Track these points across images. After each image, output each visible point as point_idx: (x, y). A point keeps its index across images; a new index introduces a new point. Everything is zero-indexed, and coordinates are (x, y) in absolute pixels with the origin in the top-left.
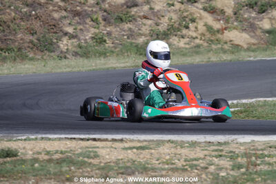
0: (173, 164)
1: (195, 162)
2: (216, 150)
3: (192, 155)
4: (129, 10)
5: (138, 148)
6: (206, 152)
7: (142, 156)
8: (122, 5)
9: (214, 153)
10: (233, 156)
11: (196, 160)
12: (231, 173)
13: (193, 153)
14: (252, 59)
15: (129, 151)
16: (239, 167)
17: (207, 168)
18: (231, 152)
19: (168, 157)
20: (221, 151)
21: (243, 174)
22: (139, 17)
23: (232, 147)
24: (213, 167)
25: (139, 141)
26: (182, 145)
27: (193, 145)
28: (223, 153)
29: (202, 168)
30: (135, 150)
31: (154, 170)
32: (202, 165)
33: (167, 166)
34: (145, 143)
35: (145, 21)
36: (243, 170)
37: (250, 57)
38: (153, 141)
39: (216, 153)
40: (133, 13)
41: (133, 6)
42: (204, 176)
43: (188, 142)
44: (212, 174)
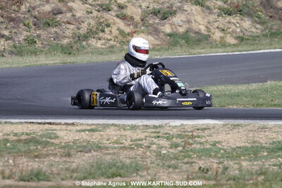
0: (121, 143)
1: (139, 142)
2: (154, 132)
3: (135, 136)
4: (54, 16)
5: (89, 131)
6: (146, 134)
7: (94, 137)
8: (49, 13)
9: (152, 135)
10: (168, 137)
11: (139, 140)
12: (171, 150)
13: (135, 135)
14: (158, 57)
15: (83, 133)
16: (176, 146)
17: (149, 147)
18: (166, 134)
19: (115, 138)
20: (159, 132)
21: (181, 152)
22: (63, 22)
23: (167, 130)
24: (154, 146)
25: (88, 125)
26: (124, 127)
27: (133, 128)
28: (160, 135)
29: (146, 147)
30: (87, 132)
31: (107, 148)
32: (145, 144)
33: (116, 146)
34: (93, 127)
35: (68, 26)
36: (180, 148)
37: (157, 55)
38: (99, 124)
39: (155, 135)
40: (58, 19)
41: (58, 14)
42: (148, 153)
43: (129, 126)
44: (155, 151)
